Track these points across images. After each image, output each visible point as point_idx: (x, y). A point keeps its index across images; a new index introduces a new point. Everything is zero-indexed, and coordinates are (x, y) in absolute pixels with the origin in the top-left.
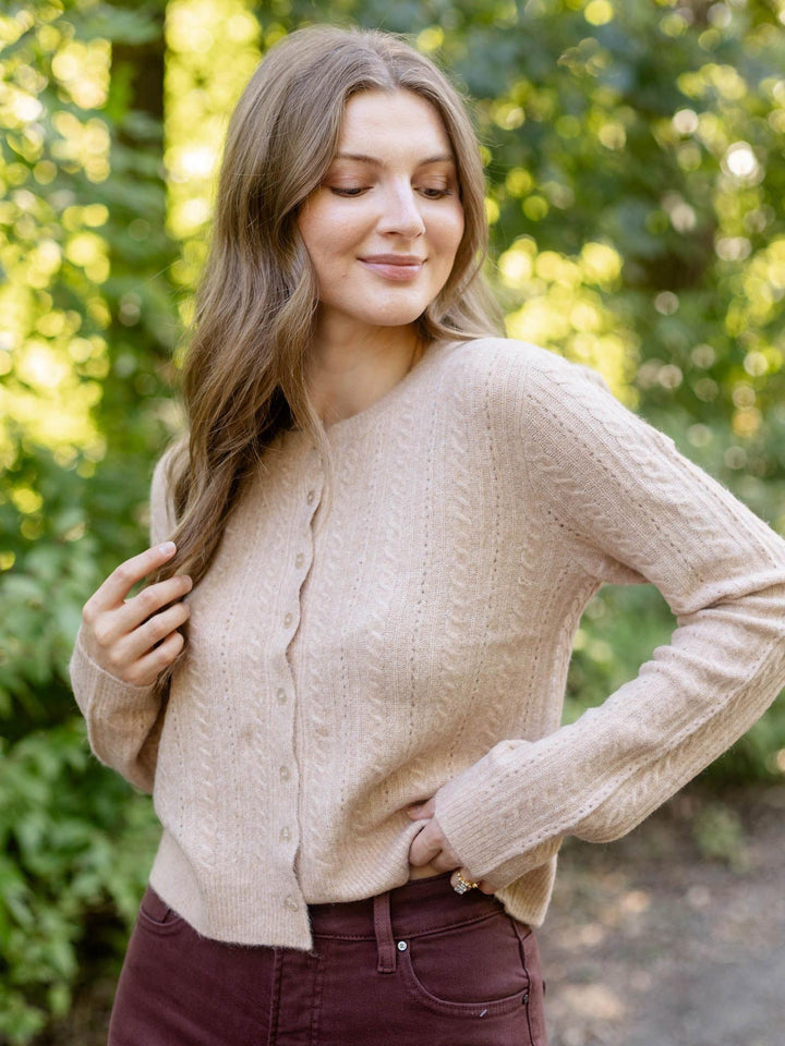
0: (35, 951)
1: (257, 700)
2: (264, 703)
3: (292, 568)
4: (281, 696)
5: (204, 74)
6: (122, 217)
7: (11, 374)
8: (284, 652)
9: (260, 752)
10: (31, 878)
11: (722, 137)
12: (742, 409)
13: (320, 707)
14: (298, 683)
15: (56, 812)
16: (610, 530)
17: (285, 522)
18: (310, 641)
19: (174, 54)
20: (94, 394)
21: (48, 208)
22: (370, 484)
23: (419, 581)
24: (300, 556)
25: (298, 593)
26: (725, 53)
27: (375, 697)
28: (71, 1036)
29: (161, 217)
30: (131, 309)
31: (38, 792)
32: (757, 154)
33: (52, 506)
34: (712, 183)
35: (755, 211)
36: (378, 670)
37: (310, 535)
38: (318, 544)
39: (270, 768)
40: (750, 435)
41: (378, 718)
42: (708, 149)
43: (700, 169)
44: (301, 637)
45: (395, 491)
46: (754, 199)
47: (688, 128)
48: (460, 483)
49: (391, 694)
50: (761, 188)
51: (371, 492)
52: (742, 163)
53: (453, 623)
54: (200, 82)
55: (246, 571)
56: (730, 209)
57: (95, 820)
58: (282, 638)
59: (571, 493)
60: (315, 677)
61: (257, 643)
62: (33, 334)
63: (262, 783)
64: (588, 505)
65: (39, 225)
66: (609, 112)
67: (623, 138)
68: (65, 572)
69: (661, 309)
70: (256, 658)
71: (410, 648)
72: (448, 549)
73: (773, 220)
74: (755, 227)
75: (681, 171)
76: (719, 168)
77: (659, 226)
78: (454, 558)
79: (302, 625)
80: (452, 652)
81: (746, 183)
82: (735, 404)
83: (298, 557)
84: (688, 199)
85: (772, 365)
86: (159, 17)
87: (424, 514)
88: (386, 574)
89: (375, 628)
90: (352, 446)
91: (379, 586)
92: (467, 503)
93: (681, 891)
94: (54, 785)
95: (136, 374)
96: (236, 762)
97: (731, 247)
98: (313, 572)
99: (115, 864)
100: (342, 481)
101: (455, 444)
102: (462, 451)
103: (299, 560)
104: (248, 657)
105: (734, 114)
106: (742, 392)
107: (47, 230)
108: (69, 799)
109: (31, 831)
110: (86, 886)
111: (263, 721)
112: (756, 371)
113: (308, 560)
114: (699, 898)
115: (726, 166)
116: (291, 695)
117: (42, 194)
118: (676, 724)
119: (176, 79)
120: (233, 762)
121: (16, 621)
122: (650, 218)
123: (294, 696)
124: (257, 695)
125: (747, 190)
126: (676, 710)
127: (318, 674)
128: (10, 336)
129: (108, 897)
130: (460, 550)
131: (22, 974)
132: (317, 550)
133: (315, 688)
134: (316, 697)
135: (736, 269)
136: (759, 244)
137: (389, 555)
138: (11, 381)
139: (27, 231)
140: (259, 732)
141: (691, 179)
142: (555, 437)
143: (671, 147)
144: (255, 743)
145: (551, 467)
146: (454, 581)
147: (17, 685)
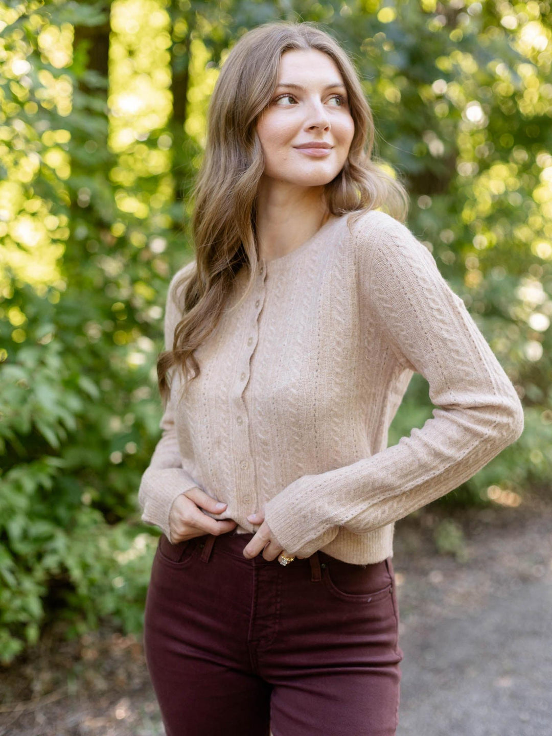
0: (17, 603)
1: (225, 422)
2: (228, 424)
3: (246, 346)
4: (240, 421)
5: (134, 48)
6: (80, 137)
7: (8, 236)
8: (240, 396)
9: (225, 452)
10: (16, 557)
11: (462, 98)
12: (471, 270)
13: (263, 429)
14: (250, 414)
15: (32, 515)
16: (407, 342)
17: (243, 318)
18: (256, 390)
19: (116, 34)
20: (59, 250)
21: (33, 131)
22: (292, 298)
23: (315, 357)
24: (251, 339)
25: (249, 361)
26: (466, 44)
27: (294, 427)
28: (39, 657)
29: (105, 138)
30: (84, 197)
31: (21, 502)
32: (484, 109)
33: (33, 322)
34: (456, 126)
35: (482, 145)
36: (294, 411)
37: (257, 327)
38: (261, 332)
39: (233, 463)
40: (475, 287)
41: (297, 438)
42: (454, 104)
43: (447, 117)
44: (250, 387)
45: (305, 303)
46: (481, 137)
47: (441, 91)
48: (338, 298)
49: (302, 425)
50: (486, 131)
51: (292, 303)
52: (475, 114)
53: (336, 383)
54: (131, 53)
55: (218, 345)
56: (465, 143)
57: (56, 521)
58: (239, 387)
59: (390, 314)
60: (259, 412)
61: (225, 389)
62: (21, 211)
63: (227, 471)
64: (398, 324)
65: (28, 141)
66: (392, 79)
67: (399, 95)
68: (42, 363)
69: (422, 207)
70: (224, 398)
71: (313, 398)
72: (331, 338)
73: (493, 151)
74: (483, 155)
75: (435, 117)
76: (461, 118)
77: (421, 153)
78: (334, 344)
79: (251, 380)
80: (337, 400)
81: (478, 127)
82: (467, 268)
83: (249, 339)
84: (440, 136)
85: (491, 242)
86: (106, 10)
87: (318, 317)
88: (298, 354)
89: (293, 387)
90: (282, 274)
91: (294, 360)
92: (342, 310)
93: (424, 573)
94: (31, 498)
95: (87, 239)
96: (211, 460)
97: (466, 168)
98: (258, 348)
99: (69, 548)
100: (276, 295)
101: (337, 274)
102: (340, 278)
103: (250, 341)
104: (219, 397)
105: (470, 83)
106: (471, 260)
107: (33, 146)
108: (40, 507)
109: (15, 528)
110: (50, 562)
111: (228, 435)
112: (480, 246)
113: (255, 342)
114: (436, 578)
115: (465, 116)
116: (246, 420)
117: (29, 122)
118: (410, 477)
119: (116, 51)
120: (209, 459)
121: (10, 394)
122: (416, 148)
123: (247, 421)
124: (224, 420)
125: (478, 132)
126: (411, 469)
127: (261, 410)
128: (7, 213)
129: (64, 569)
130: (338, 339)
131: (9, 617)
132: (260, 336)
133: (260, 418)
134: (260, 423)
135: (470, 183)
136: (484, 166)
137: (300, 341)
138: (7, 241)
139: (20, 145)
140: (225, 441)
141: (442, 123)
142: (388, 278)
143: (431, 102)
144: (222, 447)
145: (383, 296)
146: (335, 358)
147: (9, 434)
